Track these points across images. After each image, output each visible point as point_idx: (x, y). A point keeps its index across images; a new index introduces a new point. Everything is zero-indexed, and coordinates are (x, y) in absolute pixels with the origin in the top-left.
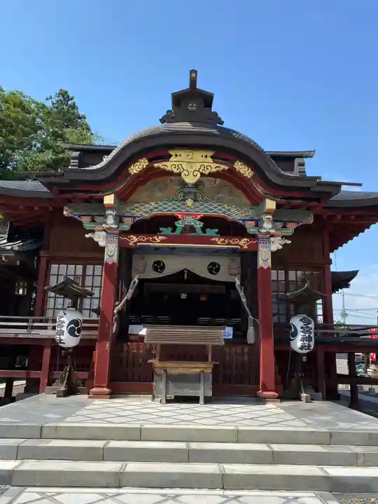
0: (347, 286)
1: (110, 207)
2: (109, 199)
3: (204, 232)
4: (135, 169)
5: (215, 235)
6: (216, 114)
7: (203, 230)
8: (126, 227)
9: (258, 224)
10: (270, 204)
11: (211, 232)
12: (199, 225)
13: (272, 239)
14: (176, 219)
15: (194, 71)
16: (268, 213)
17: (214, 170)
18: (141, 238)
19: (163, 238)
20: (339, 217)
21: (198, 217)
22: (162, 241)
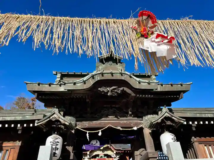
1: (88, 154)
2: (88, 153)
7: (104, 157)
12: (103, 156)
14: (99, 155)
16: (114, 154)
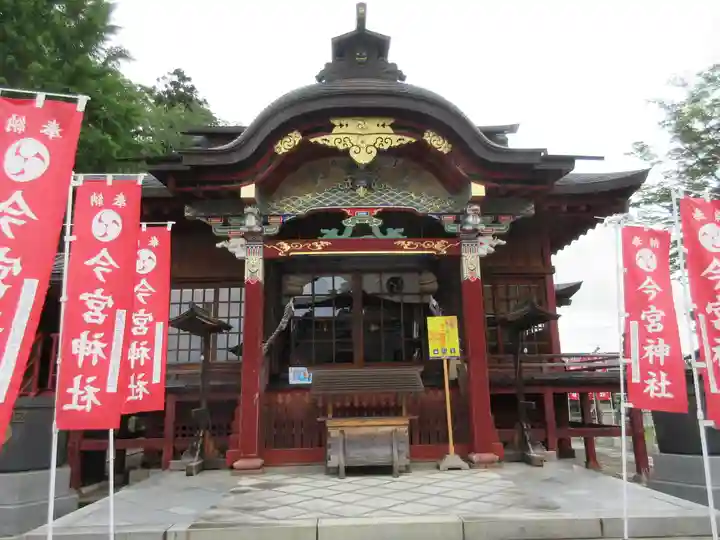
0: (568, 303)
3: (385, 233)
4: (284, 146)
5: (401, 237)
6: (394, 65)
8: (273, 230)
9: (460, 219)
10: (478, 190)
11: (393, 233)
13: (480, 239)
15: (361, 6)
17: (396, 144)
18: (295, 245)
19: (327, 243)
20: (565, 208)
21: (376, 212)
22: (325, 248)
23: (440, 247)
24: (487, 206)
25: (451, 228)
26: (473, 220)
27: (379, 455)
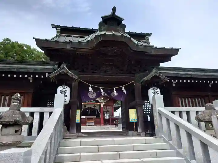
9: (101, 101)
10: (102, 98)
11: (94, 102)
12: (92, 101)
13: (103, 103)
18: (84, 103)
23: (99, 103)
24: (103, 100)
25: (100, 101)
26: (102, 101)
27: (91, 124)
